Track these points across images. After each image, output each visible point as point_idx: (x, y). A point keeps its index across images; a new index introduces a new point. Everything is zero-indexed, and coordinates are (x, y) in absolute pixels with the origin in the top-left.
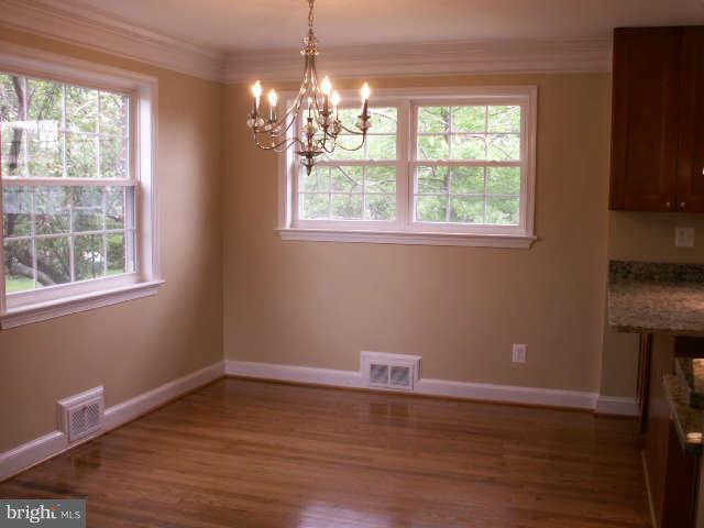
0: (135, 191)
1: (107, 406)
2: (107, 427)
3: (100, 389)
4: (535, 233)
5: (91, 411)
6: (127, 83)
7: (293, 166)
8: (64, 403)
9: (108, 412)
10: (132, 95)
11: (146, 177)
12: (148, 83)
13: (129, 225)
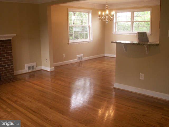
0: (89, 27)
1: (84, 57)
2: (84, 60)
3: (83, 55)
4: (151, 33)
5: (81, 58)
6: (88, 11)
7: (115, 23)
8: (77, 55)
9: (84, 58)
10: (89, 12)
11: (90, 25)
12: (91, 11)
13: (88, 32)
